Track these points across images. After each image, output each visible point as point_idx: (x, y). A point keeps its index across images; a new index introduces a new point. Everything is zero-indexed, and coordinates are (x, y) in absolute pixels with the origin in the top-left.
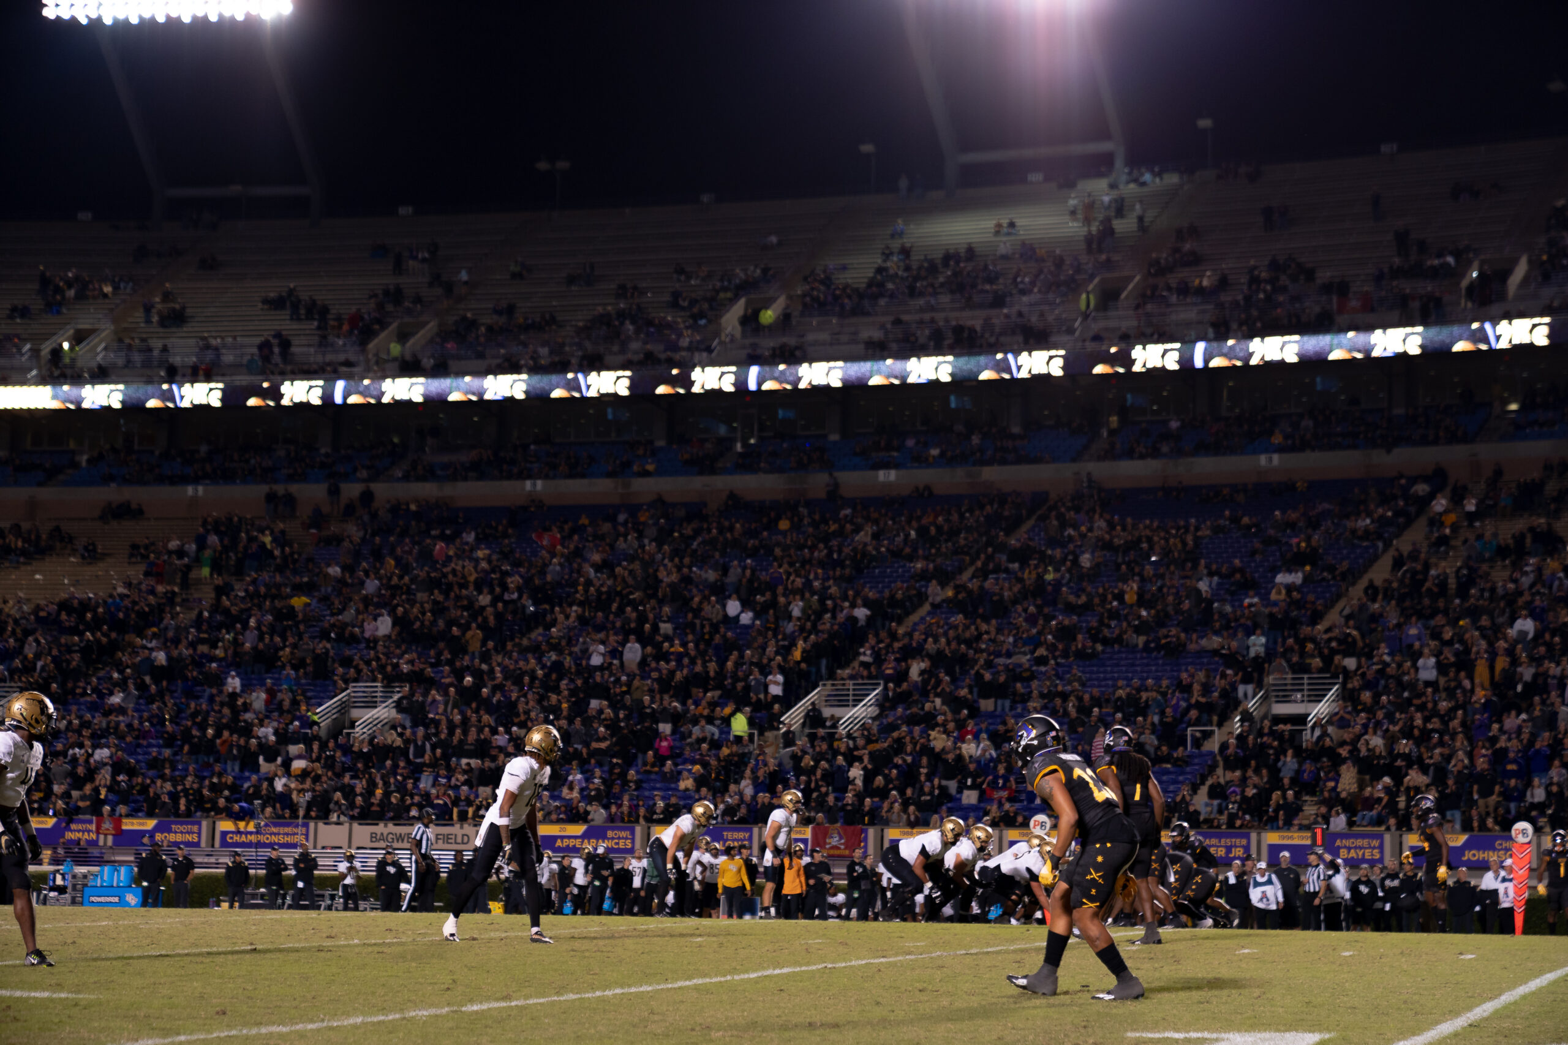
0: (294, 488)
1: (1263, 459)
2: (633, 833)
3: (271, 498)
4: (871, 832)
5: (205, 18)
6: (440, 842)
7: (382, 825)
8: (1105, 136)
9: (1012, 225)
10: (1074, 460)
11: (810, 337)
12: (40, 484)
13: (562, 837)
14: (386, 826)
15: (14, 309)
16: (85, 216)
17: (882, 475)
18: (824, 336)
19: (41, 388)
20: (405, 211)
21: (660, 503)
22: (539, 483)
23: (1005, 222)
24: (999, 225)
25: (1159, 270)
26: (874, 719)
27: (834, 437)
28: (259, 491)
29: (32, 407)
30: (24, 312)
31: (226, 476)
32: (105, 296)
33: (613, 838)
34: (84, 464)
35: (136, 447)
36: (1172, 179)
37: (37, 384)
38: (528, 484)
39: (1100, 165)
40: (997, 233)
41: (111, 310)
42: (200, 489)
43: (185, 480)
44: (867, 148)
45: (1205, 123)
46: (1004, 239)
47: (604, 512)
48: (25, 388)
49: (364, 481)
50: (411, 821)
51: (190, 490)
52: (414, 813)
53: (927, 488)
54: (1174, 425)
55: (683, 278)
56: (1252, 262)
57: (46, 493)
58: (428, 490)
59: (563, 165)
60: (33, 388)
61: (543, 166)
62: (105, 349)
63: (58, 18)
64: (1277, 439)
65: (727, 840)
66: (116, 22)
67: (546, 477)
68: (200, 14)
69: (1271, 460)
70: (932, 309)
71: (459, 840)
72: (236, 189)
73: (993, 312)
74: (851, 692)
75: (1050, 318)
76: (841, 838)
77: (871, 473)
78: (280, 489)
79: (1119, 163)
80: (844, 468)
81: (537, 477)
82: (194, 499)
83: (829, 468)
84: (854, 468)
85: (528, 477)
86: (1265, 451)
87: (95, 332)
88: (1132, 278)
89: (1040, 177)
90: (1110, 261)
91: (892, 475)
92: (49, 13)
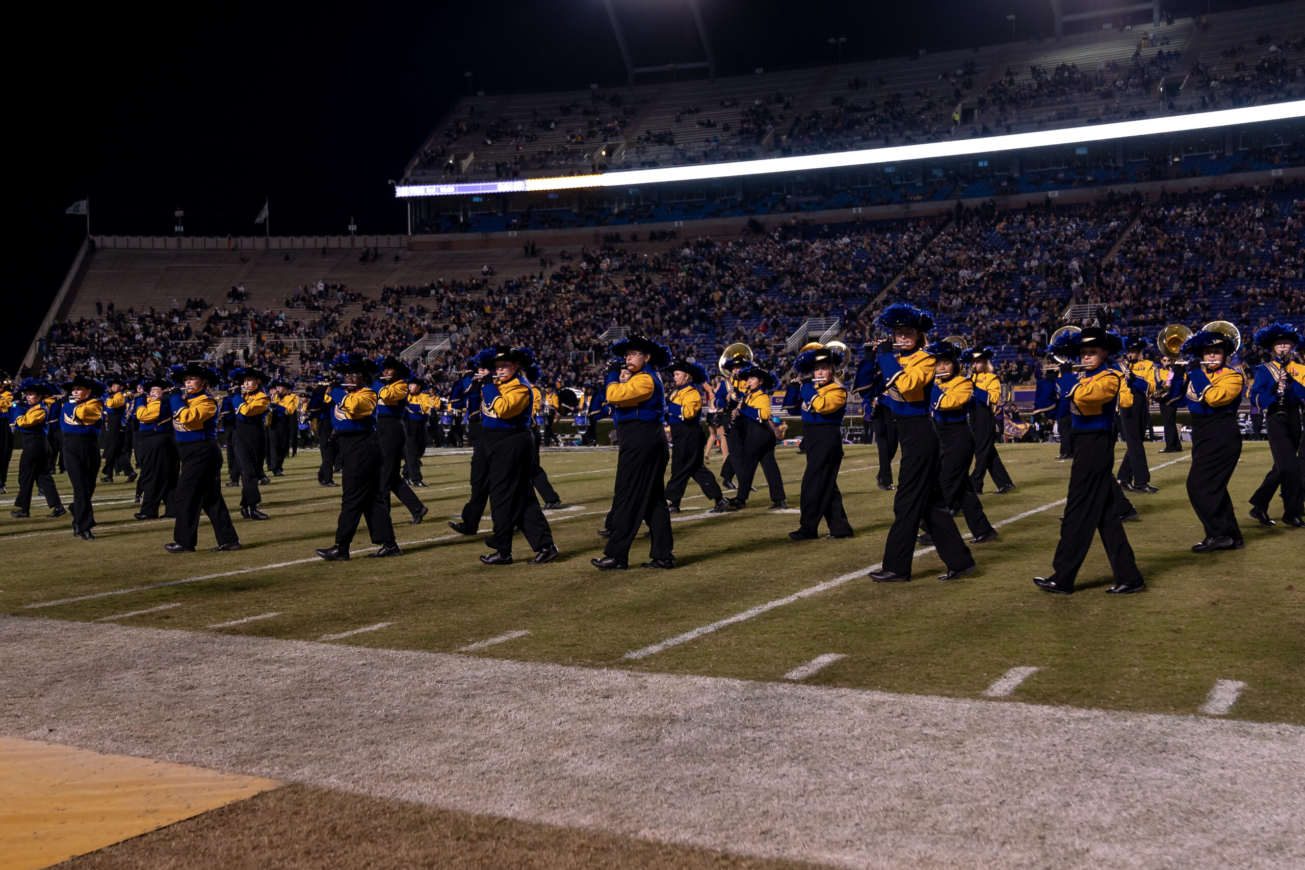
1: (1273, 172)
12: (598, 225)
17: (1050, 194)
20: (759, 71)
22: (860, 209)
25: (1197, 71)
27: (1017, 176)
31: (694, 215)
34: (615, 214)
35: (641, 203)
36: (1188, 21)
38: (854, 210)
39: (1146, 17)
42: (682, 222)
43: (671, 219)
44: (1011, 17)
47: (901, 223)
51: (676, 224)
58: (800, 216)
59: (843, 39)
61: (832, 41)
64: (1279, 161)
67: (863, 206)
69: (1277, 172)
72: (671, 66)
73: (1109, 101)
77: (1044, 193)
79: (1156, 15)
80: (1027, 192)
81: (858, 206)
82: (679, 228)
83: (1018, 192)
84: (1033, 191)
85: (853, 206)
86: (1273, 168)
87: (618, 145)
88: (1184, 77)
89: (1110, 26)
90: (1168, 68)
91: (1057, 193)
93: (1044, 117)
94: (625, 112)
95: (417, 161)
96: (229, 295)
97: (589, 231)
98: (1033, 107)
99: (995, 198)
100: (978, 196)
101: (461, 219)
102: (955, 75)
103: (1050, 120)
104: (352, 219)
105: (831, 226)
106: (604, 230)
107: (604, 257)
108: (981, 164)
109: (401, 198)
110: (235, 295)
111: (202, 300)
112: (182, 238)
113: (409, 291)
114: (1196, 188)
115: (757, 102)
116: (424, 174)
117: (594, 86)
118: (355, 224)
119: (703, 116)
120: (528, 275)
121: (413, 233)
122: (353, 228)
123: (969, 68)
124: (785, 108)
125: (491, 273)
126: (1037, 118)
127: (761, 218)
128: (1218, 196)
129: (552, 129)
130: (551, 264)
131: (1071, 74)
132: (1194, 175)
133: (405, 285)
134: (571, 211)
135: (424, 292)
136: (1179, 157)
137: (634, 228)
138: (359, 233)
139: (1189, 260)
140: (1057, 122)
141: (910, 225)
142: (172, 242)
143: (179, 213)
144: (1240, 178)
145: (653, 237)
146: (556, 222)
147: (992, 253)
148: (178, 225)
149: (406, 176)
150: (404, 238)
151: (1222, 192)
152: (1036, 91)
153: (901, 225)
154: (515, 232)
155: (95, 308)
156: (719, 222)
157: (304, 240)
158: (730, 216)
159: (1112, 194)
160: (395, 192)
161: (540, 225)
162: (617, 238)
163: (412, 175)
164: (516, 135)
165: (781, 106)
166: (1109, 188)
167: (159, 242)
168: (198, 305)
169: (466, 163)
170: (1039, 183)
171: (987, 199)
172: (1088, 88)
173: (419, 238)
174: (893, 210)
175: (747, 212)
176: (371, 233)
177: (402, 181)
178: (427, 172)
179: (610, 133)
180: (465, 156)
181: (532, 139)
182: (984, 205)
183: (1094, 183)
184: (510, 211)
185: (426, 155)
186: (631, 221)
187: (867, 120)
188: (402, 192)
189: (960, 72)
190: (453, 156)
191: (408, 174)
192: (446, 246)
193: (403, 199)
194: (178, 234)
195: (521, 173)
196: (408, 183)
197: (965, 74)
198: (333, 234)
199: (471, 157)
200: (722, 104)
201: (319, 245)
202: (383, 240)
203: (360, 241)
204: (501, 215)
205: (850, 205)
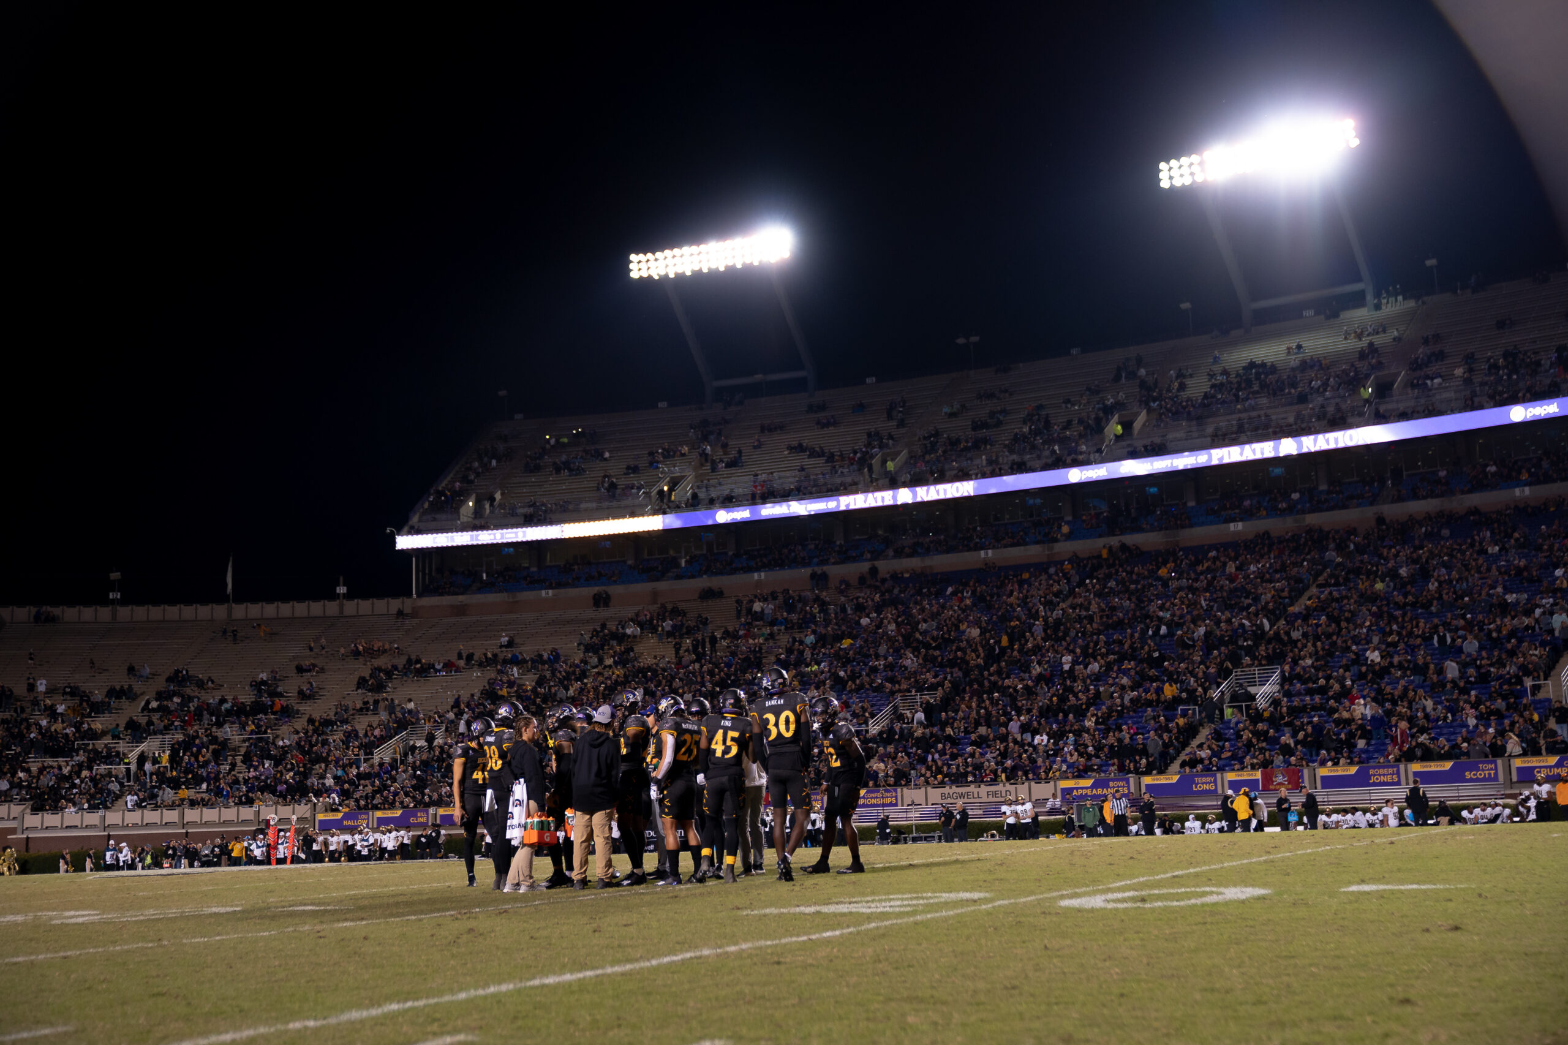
0: (825, 568)
1: (1517, 492)
2: (1128, 782)
3: (813, 576)
4: (1306, 772)
5: (734, 266)
6: (990, 796)
7: (948, 787)
8: (1359, 279)
9: (1299, 347)
10: (1372, 504)
11: (1170, 436)
12: (657, 580)
13: (1077, 789)
14: (950, 788)
15: (628, 468)
16: (662, 405)
17: (1232, 526)
18: (1180, 434)
19: (656, 517)
20: (870, 380)
21: (1075, 560)
22: (990, 552)
23: (1294, 345)
24: (1288, 348)
25: (1416, 366)
26: (1279, 692)
27: (1191, 504)
28: (806, 572)
29: (651, 529)
30: (635, 469)
31: (779, 563)
32: (683, 455)
33: (1114, 787)
34: (683, 564)
35: (715, 551)
36: (1411, 303)
37: (654, 514)
38: (982, 553)
39: (1357, 300)
40: (1289, 353)
41: (690, 462)
42: (763, 574)
43: (750, 570)
44: (1186, 306)
45: (1431, 262)
46: (1294, 357)
47: (1040, 568)
48: (646, 518)
49: (870, 560)
50: (968, 784)
51: (756, 575)
52: (970, 779)
53: (1267, 533)
54: (1443, 474)
55: (1069, 406)
56: (1489, 354)
57: (662, 586)
58: (914, 563)
59: (974, 339)
60: (651, 517)
61: (961, 341)
62: (691, 488)
63: (641, 277)
64: (1525, 476)
65: (1198, 783)
66: (677, 276)
67: (994, 548)
68: (730, 264)
69: (1523, 491)
70: (1253, 409)
71: (1004, 795)
72: (759, 377)
73: (1302, 406)
74: (1257, 676)
75: (1343, 407)
76: (1284, 777)
77: (1224, 526)
78: (819, 570)
79: (1370, 298)
80: (1202, 524)
81: (988, 548)
82: (754, 582)
83: (1191, 526)
84: (1212, 523)
85: (982, 548)
86: (1517, 486)
87: (684, 477)
88: (1399, 374)
89: (1312, 312)
90: (1380, 363)
91: (1240, 526)
92: (634, 275)
95: (428, 502)
96: (168, 680)
97: (644, 587)
101: (485, 576)
104: (341, 579)
108: (1149, 491)
109: (402, 551)
110: (176, 679)
111: (130, 688)
112: (118, 608)
116: (435, 520)
118: (344, 585)
119: (794, 439)
121: (419, 595)
122: (342, 590)
124: (898, 426)
125: (509, 644)
129: (606, 459)
132: (1416, 498)
134: (625, 562)
137: (703, 582)
138: (349, 596)
141: (1052, 570)
142: (105, 613)
143: (115, 576)
144: (1473, 500)
146: (605, 576)
148: (113, 591)
149: (410, 523)
150: (408, 601)
154: (550, 592)
157: (278, 607)
160: (394, 543)
163: (420, 521)
164: (557, 469)
165: (892, 423)
166: (1307, 519)
167: (87, 613)
168: (122, 694)
169: (490, 505)
170: (1219, 514)
172: (1278, 391)
173: (426, 601)
174: (1033, 552)
177: (406, 529)
178: (438, 516)
179: (675, 462)
180: (489, 495)
181: (577, 471)
183: (1289, 511)
184: (548, 563)
185: (440, 495)
186: (701, 574)
188: (405, 542)
190: (474, 496)
191: (415, 520)
192: (461, 610)
194: (113, 602)
195: (558, 516)
196: (413, 531)
198: (316, 598)
199: (497, 497)
200: (819, 422)
201: (297, 614)
202: (381, 605)
203: (350, 607)
204: (534, 569)
205: (979, 547)
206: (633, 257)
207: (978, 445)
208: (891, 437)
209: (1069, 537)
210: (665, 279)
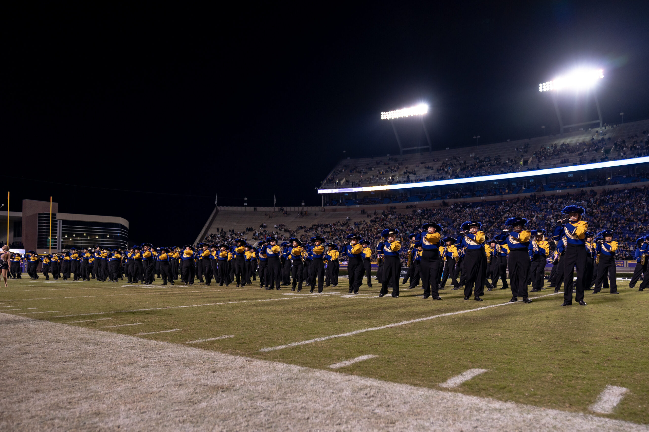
5: (411, 116)
8: (598, 119)
10: (601, 185)
11: (540, 164)
12: (388, 203)
17: (558, 191)
18: (543, 164)
20: (447, 149)
21: (510, 200)
27: (544, 184)
35: (404, 195)
37: (387, 185)
38: (482, 198)
39: (597, 125)
44: (543, 127)
45: (622, 114)
46: (577, 142)
48: (385, 186)
53: (569, 193)
54: (625, 177)
58: (461, 200)
59: (479, 137)
61: (475, 137)
62: (398, 178)
63: (384, 119)
66: (394, 118)
67: (485, 196)
72: (415, 148)
75: (595, 156)
77: (555, 191)
79: (601, 125)
80: (548, 190)
81: (483, 196)
82: (417, 204)
83: (545, 191)
84: (551, 190)
87: (396, 175)
88: (612, 147)
89: (582, 129)
90: (606, 144)
91: (560, 191)
92: (382, 118)
93: (555, 163)
94: (399, 164)
95: (326, 181)
96: (260, 227)
97: (385, 205)
98: (551, 159)
99: (536, 193)
100: (529, 192)
101: (340, 201)
102: (521, 148)
103: (557, 164)
104: (303, 201)
105: (473, 203)
106: (390, 205)
107: (389, 214)
108: (531, 181)
109: (319, 194)
110: (262, 226)
111: (252, 228)
112: (247, 207)
113: (321, 226)
114: (617, 189)
115: (447, 160)
117: (388, 155)
119: (427, 165)
120: (362, 220)
121: (324, 206)
122: (303, 204)
123: (526, 146)
124: (457, 161)
125: (349, 220)
126: (553, 163)
127: (447, 201)
128: (626, 191)
129: (373, 170)
130: (371, 217)
131: (566, 147)
132: (616, 184)
133: (320, 223)
134: (378, 198)
135: (326, 226)
136: (610, 177)
137: (401, 204)
138: (305, 206)
139: (614, 215)
140: (560, 165)
141: (503, 203)
142: (243, 209)
143: (246, 199)
144: (635, 184)
145: (407, 207)
146: (374, 202)
147: (534, 212)
149: (321, 186)
150: (320, 208)
151: (629, 190)
152: (552, 153)
153: (500, 202)
154: (359, 206)
155: (216, 230)
156: (431, 202)
157: (287, 208)
158: (435, 200)
159: (582, 191)
160: (317, 192)
161: (368, 203)
162: (395, 208)
164: (360, 172)
165: (455, 161)
166: (581, 189)
167: (239, 208)
168: (250, 230)
169: (342, 182)
170: (553, 188)
171: (533, 193)
172: (573, 152)
173: (325, 207)
175: (442, 198)
176: (309, 206)
177: (320, 188)
178: (328, 184)
179: (393, 171)
180: (342, 179)
181: (365, 173)
182: (531, 195)
183: (576, 187)
184: (358, 198)
185: (329, 179)
186: (400, 202)
187: (487, 165)
188: (320, 191)
189: (523, 147)
190: (338, 180)
191: (323, 186)
192: (335, 210)
193: (321, 195)
194: (245, 206)
195: (361, 185)
196: (322, 189)
197: (524, 148)
198: (297, 206)
199: (344, 180)
200: (434, 160)
201: (292, 210)
202: (313, 208)
203: (305, 209)
204: (354, 200)
205: (480, 196)
206: (382, 113)
207: (480, 167)
208: (455, 164)
209: (508, 193)
210: (391, 120)
